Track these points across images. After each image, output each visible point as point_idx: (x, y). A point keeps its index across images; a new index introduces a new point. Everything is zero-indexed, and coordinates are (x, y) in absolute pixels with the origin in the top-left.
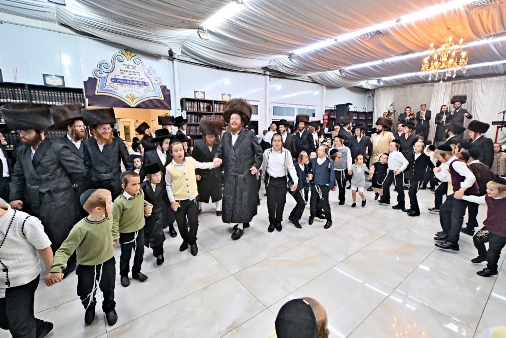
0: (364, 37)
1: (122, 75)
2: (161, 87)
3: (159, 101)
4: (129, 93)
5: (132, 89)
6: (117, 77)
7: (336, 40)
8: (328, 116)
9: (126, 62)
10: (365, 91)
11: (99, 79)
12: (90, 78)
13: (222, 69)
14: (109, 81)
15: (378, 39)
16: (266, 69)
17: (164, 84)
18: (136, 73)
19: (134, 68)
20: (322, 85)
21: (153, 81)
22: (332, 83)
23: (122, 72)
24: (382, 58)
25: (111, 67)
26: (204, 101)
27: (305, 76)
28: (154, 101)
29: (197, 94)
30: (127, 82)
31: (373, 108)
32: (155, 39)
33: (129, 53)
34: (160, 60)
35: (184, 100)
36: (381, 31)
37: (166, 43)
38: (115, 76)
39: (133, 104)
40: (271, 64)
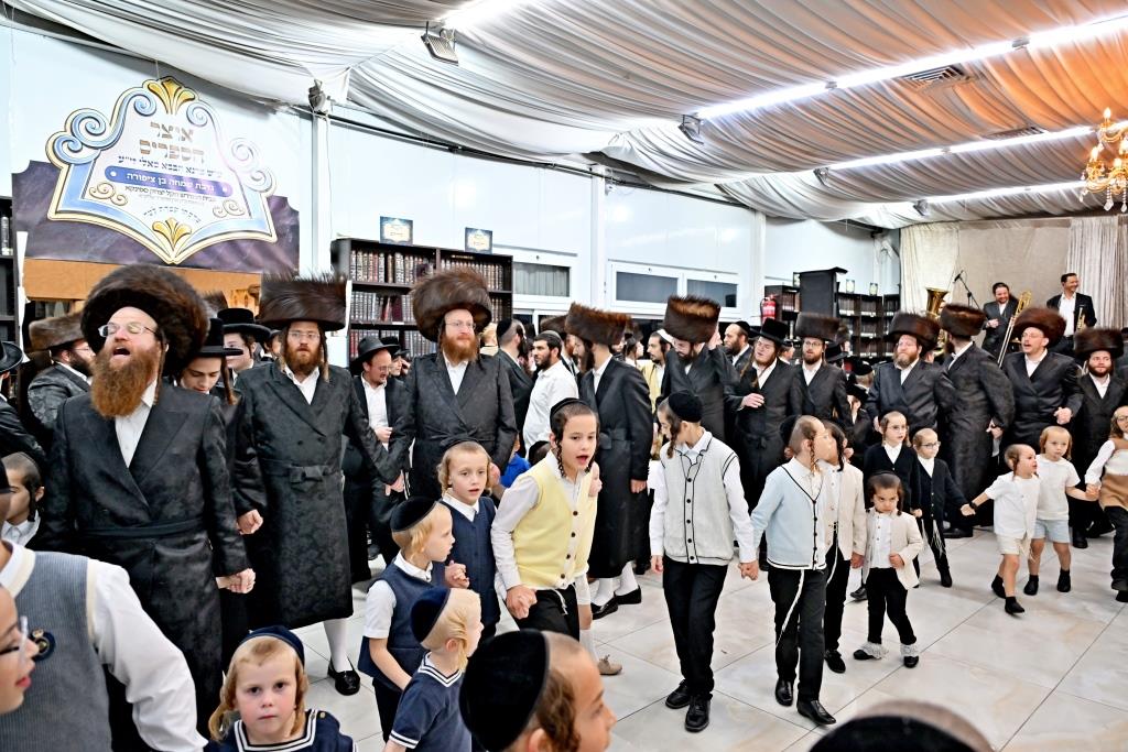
0: (911, 81)
1: (146, 157)
2: (269, 199)
3: (260, 245)
4: (162, 216)
5: (175, 204)
6: (127, 164)
7: (831, 85)
8: (777, 306)
9: (161, 117)
10: (875, 232)
11: (66, 167)
12: (34, 165)
13: (467, 151)
14: (99, 176)
15: (950, 89)
16: (597, 156)
17: (279, 193)
18: (192, 156)
19: (186, 136)
20: (754, 211)
21: (247, 181)
22: (788, 206)
23: (145, 148)
24: (946, 141)
25: (109, 130)
26: (408, 250)
27: (707, 184)
28: (244, 245)
29: (387, 226)
30: (158, 181)
31: (900, 286)
32: (273, 51)
33: (173, 88)
34: (271, 115)
35: (346, 247)
36: (966, 68)
37: (305, 65)
38: (121, 159)
39: (173, 254)
40: (618, 144)
